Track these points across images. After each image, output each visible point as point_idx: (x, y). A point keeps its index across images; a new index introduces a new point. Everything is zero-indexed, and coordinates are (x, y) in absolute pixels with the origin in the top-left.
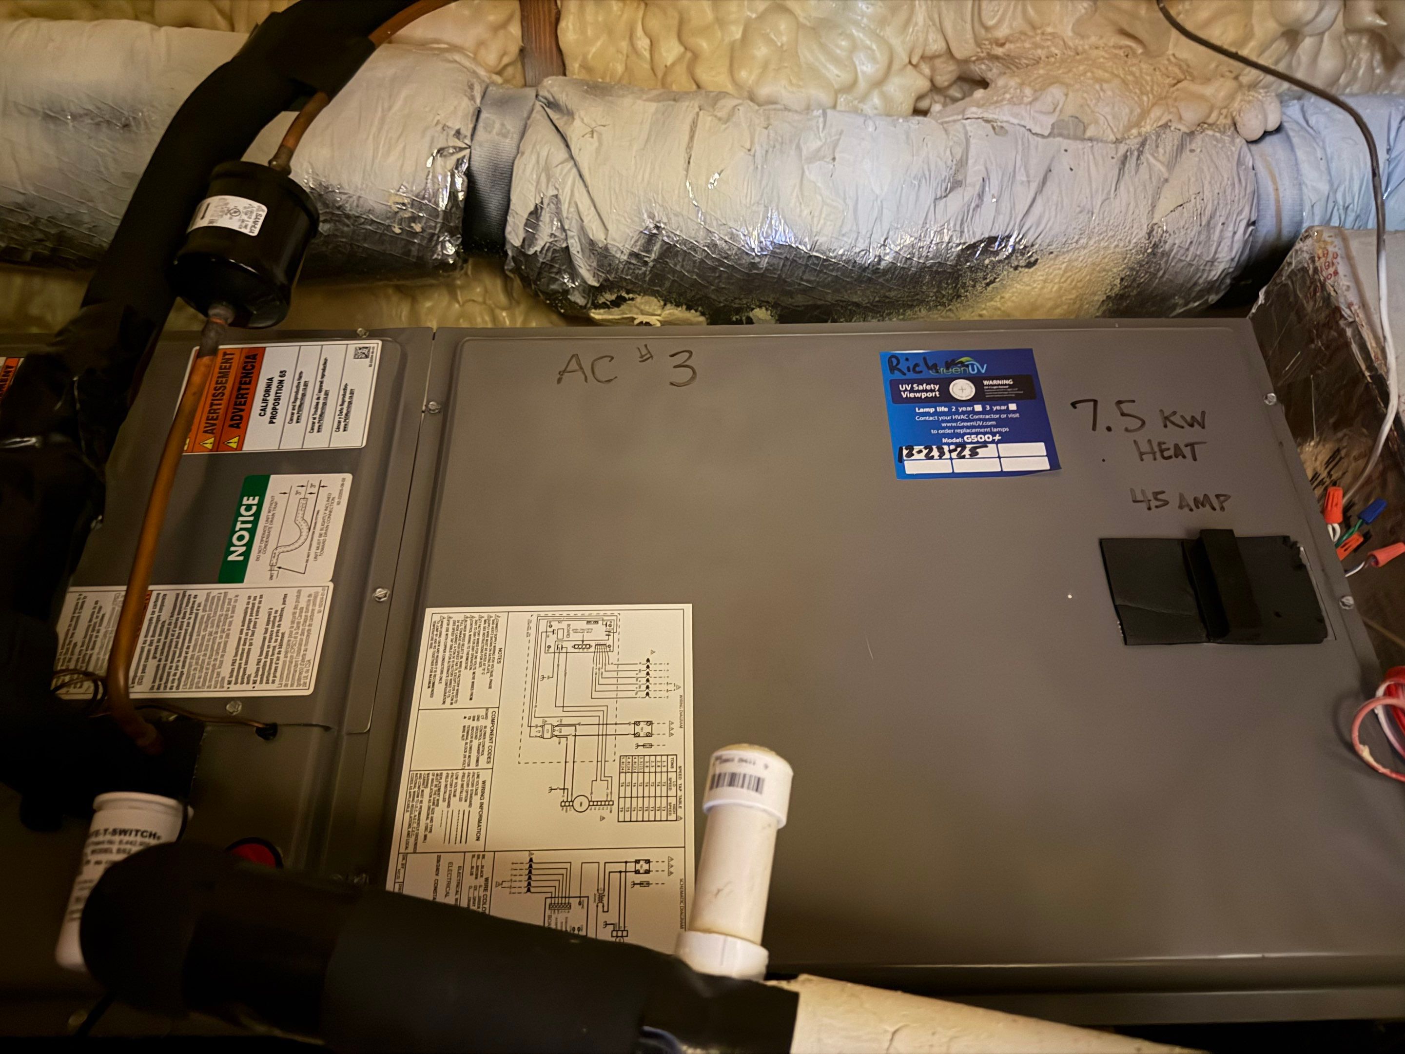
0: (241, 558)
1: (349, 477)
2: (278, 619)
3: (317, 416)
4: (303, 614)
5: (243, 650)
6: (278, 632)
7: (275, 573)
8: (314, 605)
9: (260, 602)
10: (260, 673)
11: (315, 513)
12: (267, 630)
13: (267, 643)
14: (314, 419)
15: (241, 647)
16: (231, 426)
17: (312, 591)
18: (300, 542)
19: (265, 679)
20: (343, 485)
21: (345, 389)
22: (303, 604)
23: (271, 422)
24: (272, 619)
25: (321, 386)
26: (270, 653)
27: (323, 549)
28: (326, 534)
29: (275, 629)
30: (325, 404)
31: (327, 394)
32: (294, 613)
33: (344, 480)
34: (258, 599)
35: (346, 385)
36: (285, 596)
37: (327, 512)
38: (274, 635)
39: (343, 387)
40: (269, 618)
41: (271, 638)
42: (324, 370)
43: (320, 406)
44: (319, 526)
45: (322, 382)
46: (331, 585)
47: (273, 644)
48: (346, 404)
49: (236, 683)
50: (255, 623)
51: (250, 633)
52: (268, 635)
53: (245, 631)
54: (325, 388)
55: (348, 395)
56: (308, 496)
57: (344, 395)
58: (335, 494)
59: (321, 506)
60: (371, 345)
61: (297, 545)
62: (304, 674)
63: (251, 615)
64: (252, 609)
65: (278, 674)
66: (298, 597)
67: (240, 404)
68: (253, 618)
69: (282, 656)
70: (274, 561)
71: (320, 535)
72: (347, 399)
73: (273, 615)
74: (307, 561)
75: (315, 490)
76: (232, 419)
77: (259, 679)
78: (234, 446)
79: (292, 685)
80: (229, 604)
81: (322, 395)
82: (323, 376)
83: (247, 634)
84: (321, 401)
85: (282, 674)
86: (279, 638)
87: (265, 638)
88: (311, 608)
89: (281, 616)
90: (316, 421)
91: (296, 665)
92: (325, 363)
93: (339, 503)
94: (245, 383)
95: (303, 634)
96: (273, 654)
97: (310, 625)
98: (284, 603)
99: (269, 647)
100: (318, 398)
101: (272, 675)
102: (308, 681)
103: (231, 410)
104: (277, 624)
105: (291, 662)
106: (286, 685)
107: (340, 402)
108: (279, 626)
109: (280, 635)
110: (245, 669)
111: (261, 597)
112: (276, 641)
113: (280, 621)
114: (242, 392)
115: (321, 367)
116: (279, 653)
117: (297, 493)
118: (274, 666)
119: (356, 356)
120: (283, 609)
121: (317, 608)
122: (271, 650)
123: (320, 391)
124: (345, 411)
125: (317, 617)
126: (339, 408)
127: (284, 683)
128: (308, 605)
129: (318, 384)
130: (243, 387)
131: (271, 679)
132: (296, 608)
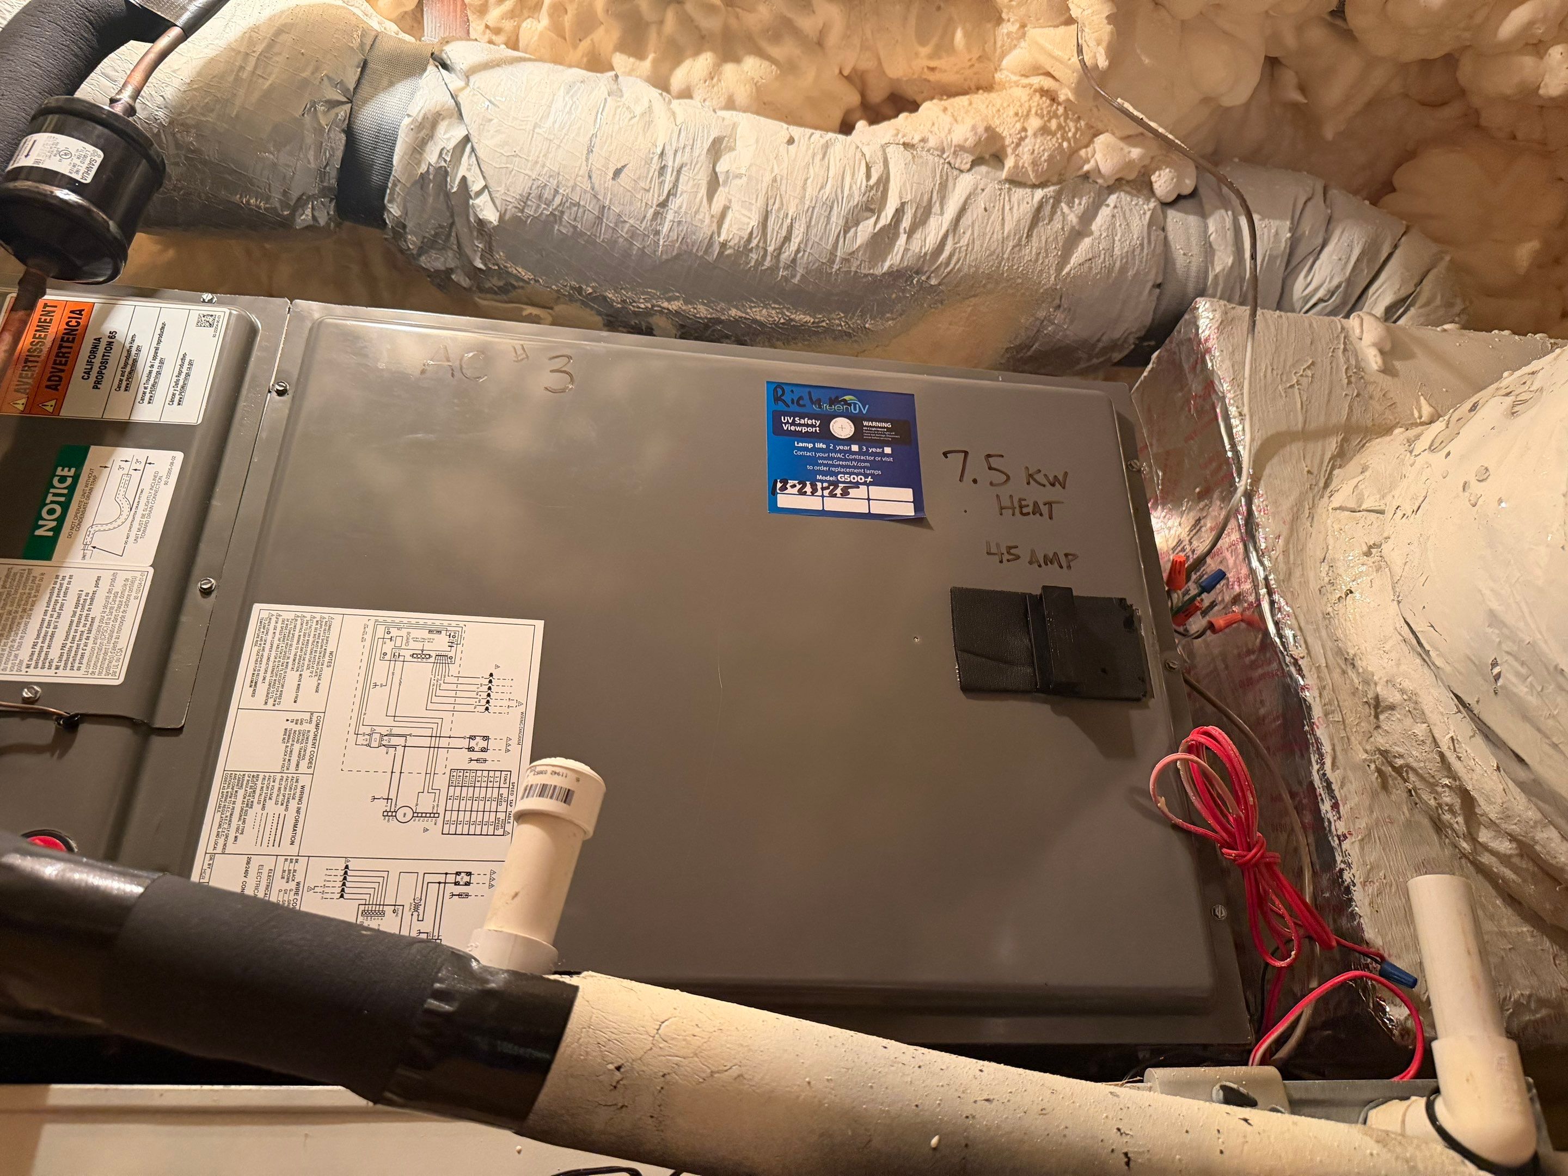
0: (51, 534)
1: (180, 456)
2: (88, 602)
3: (150, 386)
4: (118, 599)
5: (47, 632)
6: (87, 616)
7: (88, 553)
8: (131, 590)
9: (69, 583)
10: (64, 658)
11: (139, 491)
12: (75, 613)
13: (74, 627)
14: (146, 388)
15: (44, 629)
16: (47, 387)
17: (129, 575)
18: (119, 522)
19: (69, 665)
20: (172, 464)
21: (183, 359)
22: (118, 587)
23: (95, 387)
24: (81, 602)
25: (156, 353)
26: (77, 638)
27: (144, 531)
28: (149, 515)
29: (85, 612)
30: (159, 373)
31: (162, 362)
32: (108, 597)
33: (174, 458)
34: (67, 579)
35: (185, 355)
36: (99, 578)
37: (153, 492)
38: (83, 618)
39: (181, 356)
40: (78, 600)
41: (79, 622)
42: (161, 335)
43: (154, 375)
44: (142, 506)
45: (157, 349)
46: (151, 571)
47: (81, 628)
48: (183, 376)
49: (36, 667)
50: (62, 605)
51: (56, 615)
52: (76, 619)
53: (49, 613)
54: (160, 355)
55: (186, 366)
56: (132, 472)
57: (182, 366)
58: (163, 473)
59: (146, 485)
60: (218, 314)
61: (115, 525)
62: (114, 663)
63: (58, 596)
64: (60, 590)
65: (85, 661)
66: (113, 580)
67: (60, 364)
68: (60, 600)
69: (91, 642)
70: (89, 539)
71: (143, 515)
72: (185, 370)
73: (83, 597)
74: (126, 543)
75: (141, 467)
76: (49, 380)
77: (62, 664)
78: (51, 409)
79: (100, 673)
80: (33, 581)
81: (157, 363)
82: (159, 342)
83: (52, 616)
84: (155, 370)
85: (89, 661)
86: (89, 623)
87: (72, 622)
88: (127, 593)
89: (92, 599)
90: (148, 391)
91: (106, 653)
92: (163, 328)
93: (166, 484)
94: (68, 341)
95: (116, 620)
96: (80, 640)
97: (124, 611)
98: (97, 586)
99: (76, 631)
100: (152, 366)
101: (77, 661)
102: (118, 671)
103: (49, 369)
104: (86, 608)
105: (100, 649)
106: (93, 673)
107: (176, 373)
108: (89, 610)
109: (90, 619)
110: (47, 654)
111: (71, 577)
112: (85, 625)
113: (91, 604)
114: (63, 350)
115: (158, 331)
116: (88, 638)
117: (120, 467)
118: (80, 651)
119: (199, 324)
120: (94, 593)
121: (134, 594)
122: (78, 634)
123: (155, 358)
124: (181, 383)
125: (134, 604)
126: (174, 379)
127: (91, 670)
128: (124, 590)
129: (153, 350)
130: (65, 344)
131: (76, 665)
132: (110, 591)
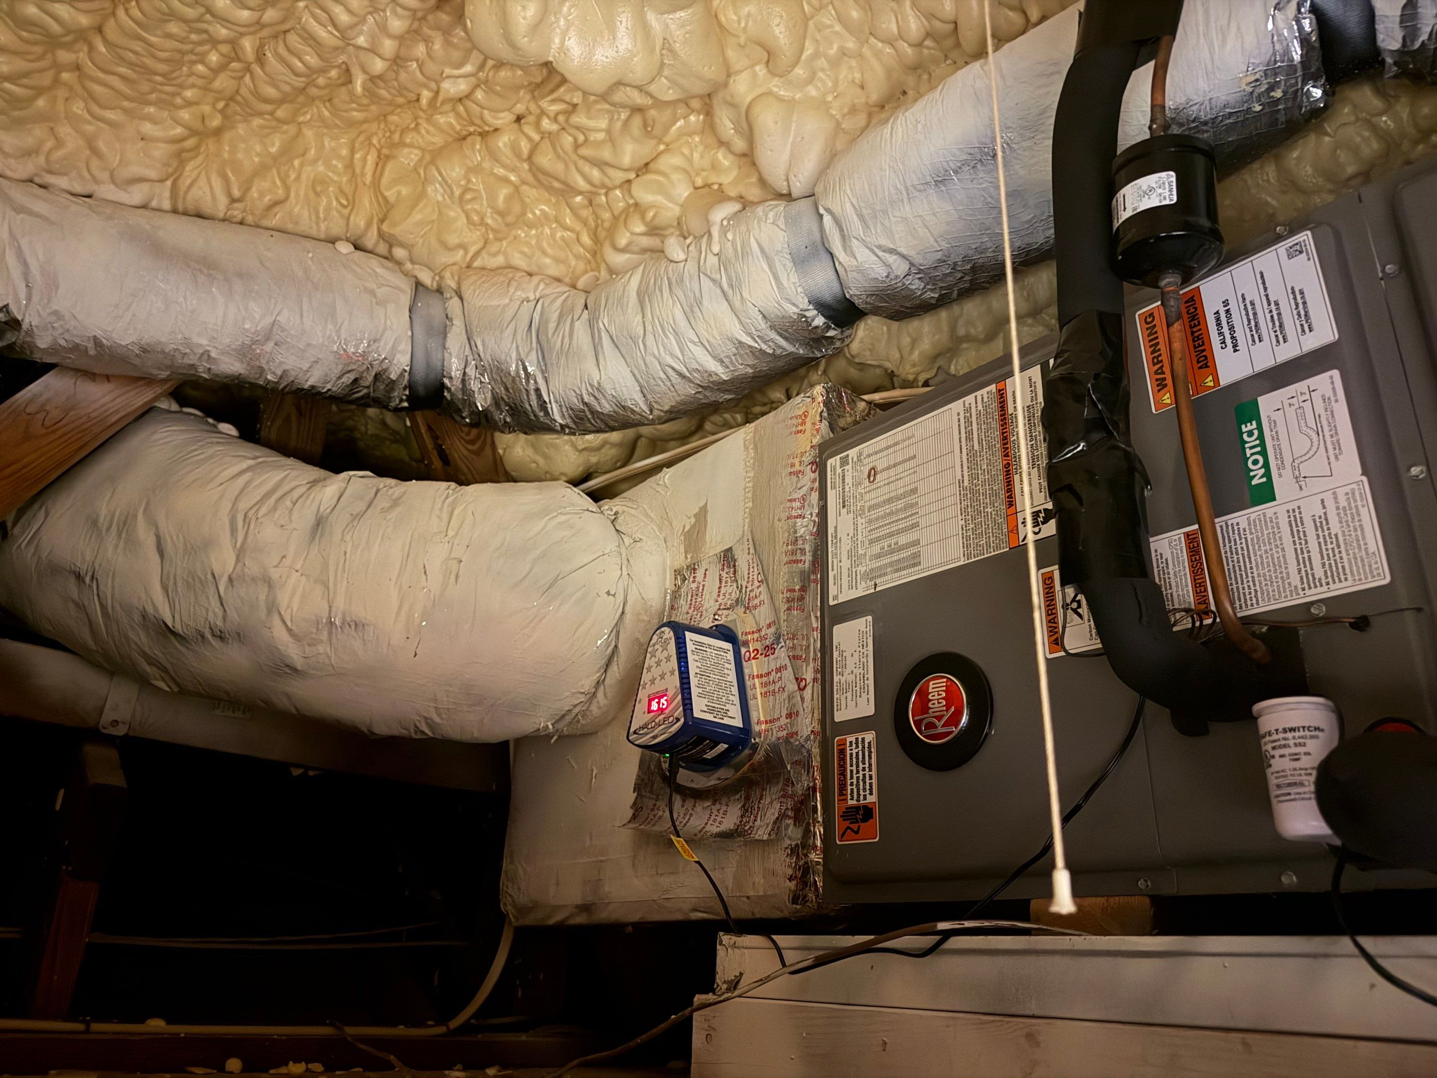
0: (1264, 480)
1: (1335, 373)
3: (1277, 328)
5: (1304, 558)
6: (1330, 534)
7: (1303, 483)
8: (1355, 501)
10: (1329, 574)
11: (1317, 418)
13: (1324, 547)
14: (1275, 331)
15: (1300, 557)
16: (1200, 368)
17: (1348, 489)
18: (1314, 449)
19: (1336, 579)
20: (1332, 383)
21: (1293, 292)
22: (1343, 503)
23: (1235, 351)
24: (1318, 524)
25: (1268, 300)
26: (1331, 555)
27: (1340, 449)
28: (1336, 433)
29: (1326, 533)
30: (1279, 314)
31: (1277, 304)
33: (1331, 377)
34: (1297, 511)
35: (1293, 288)
36: (1322, 501)
37: (1329, 413)
39: (1290, 291)
42: (1264, 283)
43: (1276, 317)
44: (1326, 429)
45: (1267, 296)
46: (1364, 479)
48: (1301, 306)
49: (1310, 588)
54: (1272, 299)
55: (1298, 297)
56: (1302, 404)
57: (1295, 298)
58: (1329, 393)
59: (1320, 408)
60: (1301, 239)
62: (1374, 566)
63: (1297, 526)
66: (1336, 498)
68: (1300, 529)
69: (1344, 554)
70: (1297, 473)
71: (1332, 436)
72: (1300, 301)
75: (1307, 397)
78: (1212, 384)
79: (1366, 578)
82: (1265, 289)
85: (1352, 571)
86: (1334, 540)
87: (1319, 543)
88: (1353, 505)
89: (1326, 520)
90: (1278, 333)
91: (1362, 560)
92: (1262, 276)
93: (1337, 401)
94: (1195, 326)
96: (1334, 556)
97: (1360, 520)
98: (1324, 507)
100: (1271, 311)
102: (1381, 570)
105: (1356, 558)
106: (1360, 580)
107: (1294, 307)
108: (1329, 529)
109: (1333, 536)
110: (1313, 575)
111: (1299, 508)
112: (1332, 543)
113: (1327, 524)
114: (1196, 334)
115: (1260, 281)
117: (1290, 405)
118: (1340, 565)
119: (1290, 256)
120: (1325, 514)
121: (1359, 503)
123: (1269, 304)
126: (1295, 312)
128: (1349, 504)
129: (1264, 299)
130: (1195, 329)
131: (1342, 577)
